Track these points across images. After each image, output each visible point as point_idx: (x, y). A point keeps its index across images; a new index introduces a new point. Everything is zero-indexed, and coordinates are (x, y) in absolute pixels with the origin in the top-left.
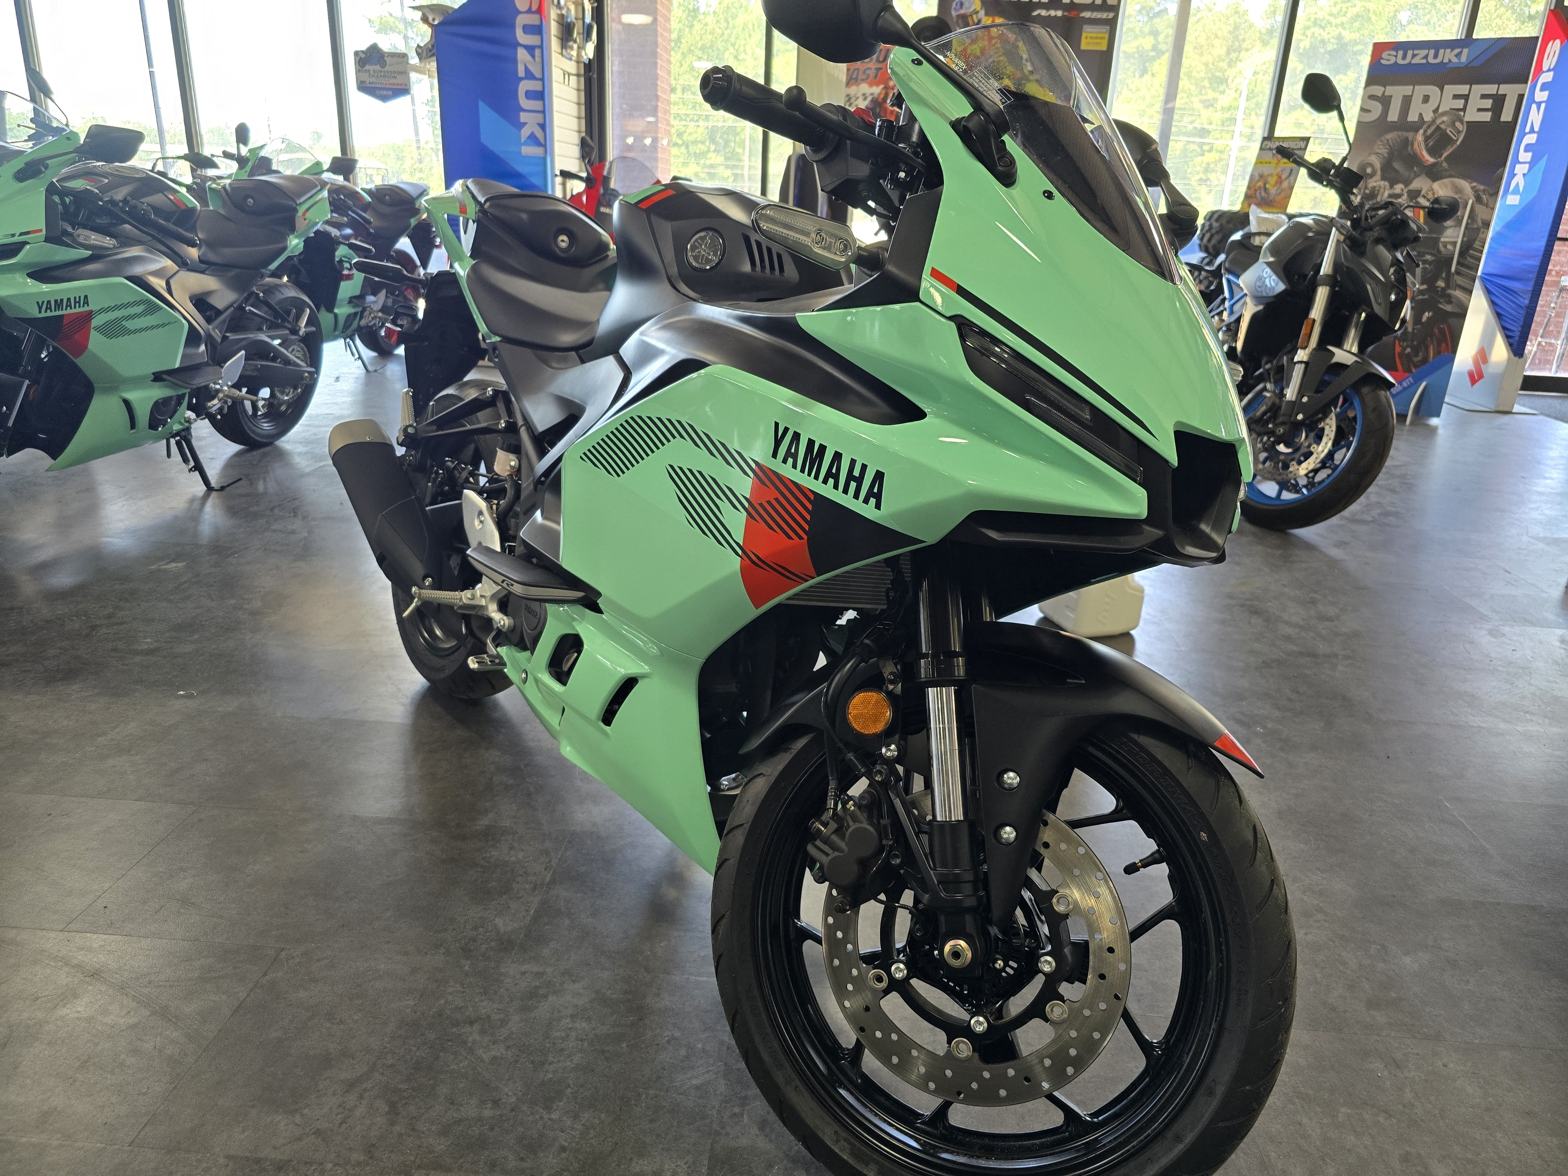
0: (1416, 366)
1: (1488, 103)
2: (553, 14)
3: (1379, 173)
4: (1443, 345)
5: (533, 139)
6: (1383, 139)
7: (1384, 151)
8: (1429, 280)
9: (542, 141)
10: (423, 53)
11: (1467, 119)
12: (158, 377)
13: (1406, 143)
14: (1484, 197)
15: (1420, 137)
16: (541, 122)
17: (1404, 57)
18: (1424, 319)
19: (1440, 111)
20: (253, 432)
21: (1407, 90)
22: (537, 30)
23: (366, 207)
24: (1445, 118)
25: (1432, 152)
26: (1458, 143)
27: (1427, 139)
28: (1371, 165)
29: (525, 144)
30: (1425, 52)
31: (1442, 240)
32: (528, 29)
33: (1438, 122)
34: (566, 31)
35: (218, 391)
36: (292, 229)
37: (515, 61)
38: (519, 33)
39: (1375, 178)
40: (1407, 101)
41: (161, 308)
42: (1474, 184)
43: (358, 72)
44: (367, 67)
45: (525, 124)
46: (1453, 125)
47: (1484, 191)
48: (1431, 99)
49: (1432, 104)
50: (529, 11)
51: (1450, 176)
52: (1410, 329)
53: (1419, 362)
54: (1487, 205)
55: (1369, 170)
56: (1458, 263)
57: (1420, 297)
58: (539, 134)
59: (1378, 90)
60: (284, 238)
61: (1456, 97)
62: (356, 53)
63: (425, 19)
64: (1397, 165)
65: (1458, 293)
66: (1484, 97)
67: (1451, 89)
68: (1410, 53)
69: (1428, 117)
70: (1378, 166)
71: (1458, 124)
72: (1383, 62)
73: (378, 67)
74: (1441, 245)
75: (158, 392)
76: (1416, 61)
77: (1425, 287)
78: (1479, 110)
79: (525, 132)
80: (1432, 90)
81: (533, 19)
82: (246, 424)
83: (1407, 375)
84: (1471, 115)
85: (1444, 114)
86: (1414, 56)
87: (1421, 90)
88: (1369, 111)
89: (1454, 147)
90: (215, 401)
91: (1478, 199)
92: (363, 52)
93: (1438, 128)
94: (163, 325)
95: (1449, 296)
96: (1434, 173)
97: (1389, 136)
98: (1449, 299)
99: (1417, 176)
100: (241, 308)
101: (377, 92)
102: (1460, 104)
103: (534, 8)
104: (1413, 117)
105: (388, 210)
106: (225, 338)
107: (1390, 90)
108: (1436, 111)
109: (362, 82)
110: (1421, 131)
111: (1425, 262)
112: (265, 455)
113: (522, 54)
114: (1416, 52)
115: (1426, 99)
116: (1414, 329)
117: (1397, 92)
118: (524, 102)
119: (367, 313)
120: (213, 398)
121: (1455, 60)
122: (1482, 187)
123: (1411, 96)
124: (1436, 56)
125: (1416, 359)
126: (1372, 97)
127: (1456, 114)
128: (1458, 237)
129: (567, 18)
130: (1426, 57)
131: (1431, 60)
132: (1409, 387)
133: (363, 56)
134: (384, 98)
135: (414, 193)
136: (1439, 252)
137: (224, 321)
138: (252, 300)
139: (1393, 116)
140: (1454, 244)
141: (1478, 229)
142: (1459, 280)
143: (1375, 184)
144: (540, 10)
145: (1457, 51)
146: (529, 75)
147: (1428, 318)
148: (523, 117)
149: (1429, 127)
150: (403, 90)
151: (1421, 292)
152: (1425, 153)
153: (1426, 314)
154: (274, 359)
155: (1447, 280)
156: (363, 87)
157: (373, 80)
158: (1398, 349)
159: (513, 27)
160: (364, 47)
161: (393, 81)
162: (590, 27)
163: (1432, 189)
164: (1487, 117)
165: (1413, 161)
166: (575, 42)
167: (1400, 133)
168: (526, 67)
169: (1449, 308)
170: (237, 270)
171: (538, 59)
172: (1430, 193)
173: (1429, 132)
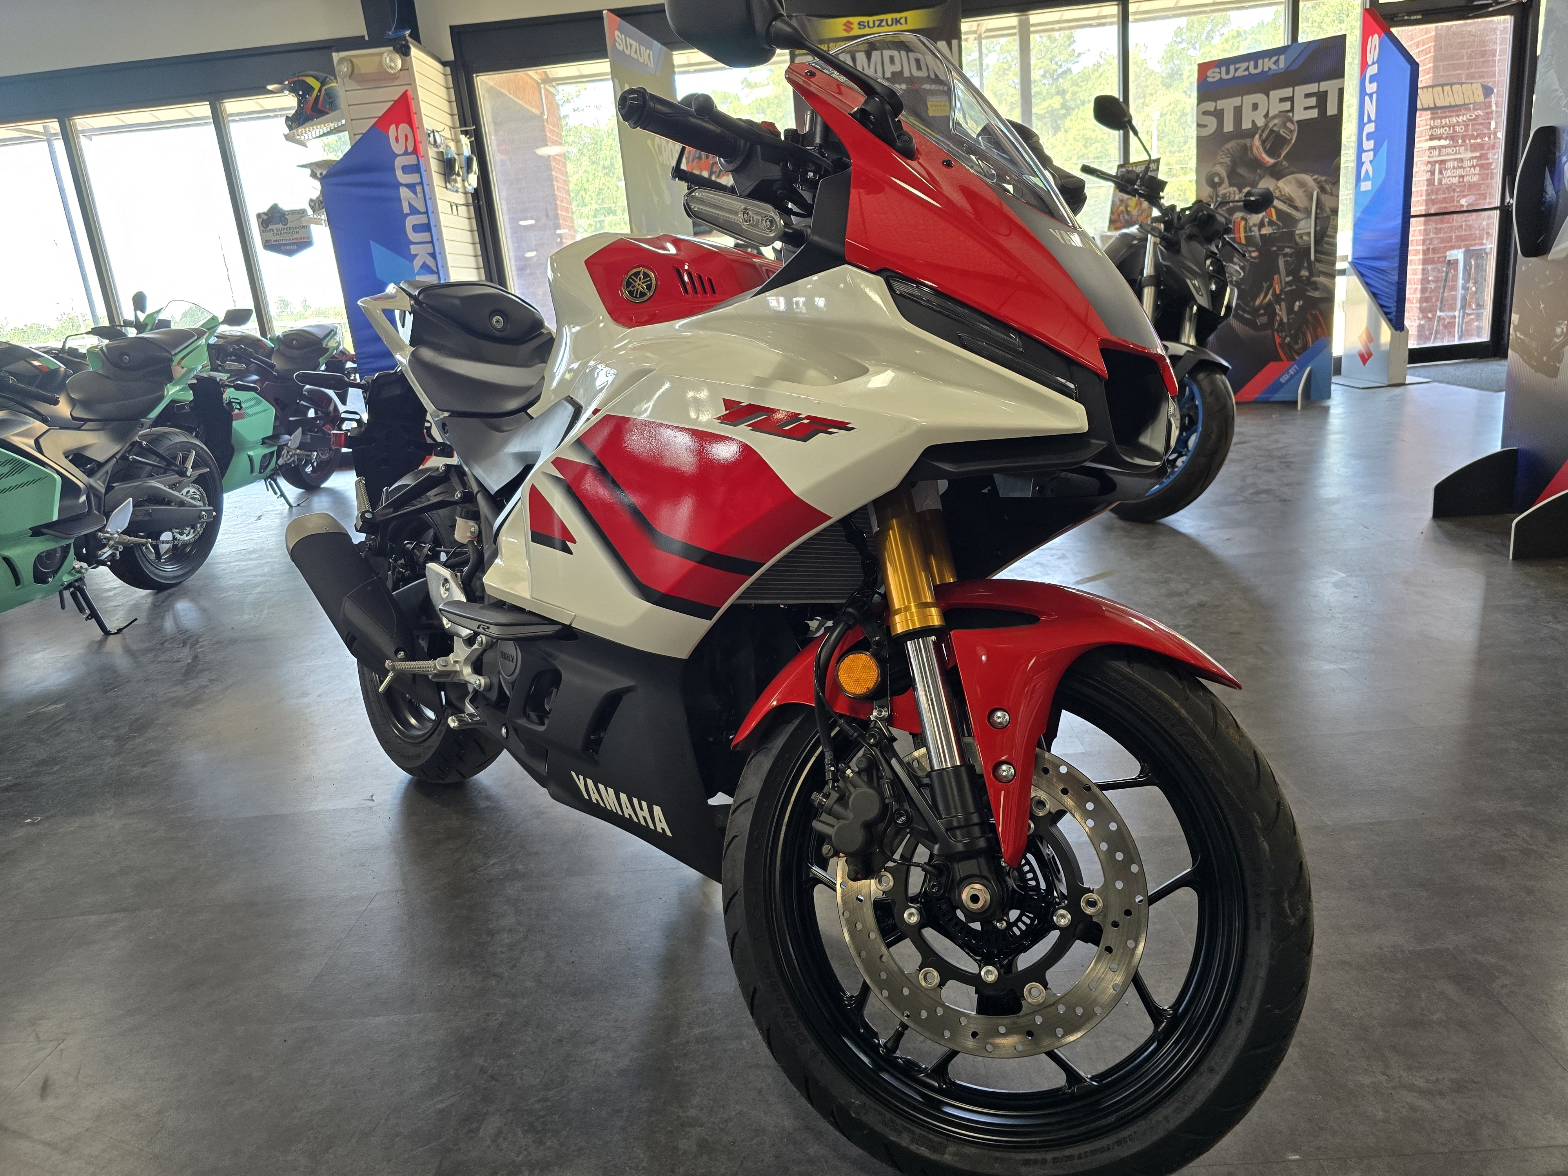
0: (1298, 354)
1: (1313, 101)
2: (432, 152)
3: (1226, 180)
4: (1319, 329)
5: (425, 268)
6: (1223, 149)
7: (1227, 160)
8: (1293, 271)
9: (435, 269)
10: (314, 205)
11: (1297, 117)
12: (36, 532)
13: (1246, 149)
14: (1328, 187)
15: (1257, 141)
16: (431, 251)
17: (1228, 72)
18: (1296, 308)
19: (1271, 115)
20: (156, 575)
21: (1236, 101)
22: (415, 169)
23: (270, 353)
24: (1276, 121)
25: (1270, 153)
26: (1293, 141)
27: (1263, 143)
28: (1218, 175)
29: (418, 274)
30: (1246, 64)
31: (1297, 232)
32: (406, 169)
33: (1271, 125)
34: (448, 167)
35: (109, 539)
36: (170, 378)
37: (399, 200)
38: (399, 174)
39: (1223, 186)
40: (1238, 111)
41: (29, 465)
42: (1316, 176)
43: (262, 233)
44: (270, 227)
45: (417, 255)
46: (1284, 125)
47: (1326, 181)
48: (1260, 106)
49: (1262, 110)
50: (406, 153)
51: (1292, 173)
52: (1285, 320)
53: (1299, 349)
54: (1331, 194)
55: (1217, 180)
56: (1316, 252)
57: (1288, 288)
58: (431, 263)
59: (1210, 106)
60: (161, 387)
61: (1282, 100)
62: (259, 216)
63: (314, 175)
64: (1241, 171)
65: (1322, 279)
66: (1307, 96)
67: (1276, 94)
68: (1232, 68)
69: (1260, 123)
70: (1224, 174)
71: (1289, 124)
72: (1209, 80)
73: (280, 226)
74: (1297, 237)
75: (40, 546)
76: (1239, 73)
77: (1290, 278)
78: (1306, 108)
79: (417, 263)
80: (1259, 98)
81: (411, 160)
82: (148, 568)
83: (1292, 363)
84: (1300, 115)
85: (1274, 117)
86: (1236, 70)
87: (1249, 100)
88: (1206, 126)
89: (1291, 145)
90: (107, 549)
91: (1322, 190)
92: (265, 214)
93: (1272, 131)
94: (34, 482)
95: (1315, 283)
96: (1277, 173)
97: (1229, 145)
98: (1315, 286)
99: (1261, 178)
100: (124, 458)
101: (282, 248)
102: (1287, 106)
103: (410, 150)
104: (1246, 125)
105: (296, 353)
106: (109, 489)
107: (1221, 104)
108: (1266, 116)
109: (267, 241)
110: (1257, 136)
111: (1285, 255)
112: (170, 595)
113: (404, 193)
114: (1237, 66)
115: (1255, 107)
116: (1288, 319)
117: (1228, 105)
118: (413, 236)
119: (284, 452)
120: (104, 546)
121: (1274, 67)
122: (1323, 178)
123: (1241, 106)
124: (1256, 67)
125: (1297, 347)
126: (1205, 113)
127: (1286, 116)
128: (1310, 228)
129: (447, 154)
130: (1247, 69)
131: (1253, 71)
132: (1296, 374)
133: (265, 217)
134: (290, 253)
135: (320, 334)
136: (1297, 244)
137: (107, 472)
138: (136, 449)
139: (1229, 127)
140: (1309, 234)
141: (1328, 217)
142: (1320, 267)
143: (1224, 191)
144: (415, 151)
145: (1274, 59)
146: (414, 211)
147: (1300, 307)
148: (414, 249)
149: (1263, 131)
150: (305, 243)
151: (1288, 284)
152: (1264, 156)
153: (1297, 303)
154: (169, 503)
155: (1310, 269)
156: (269, 246)
157: (278, 238)
158: (1278, 340)
159: (393, 169)
160: (265, 209)
161: (296, 236)
162: (469, 161)
163: (1278, 188)
164: (1314, 114)
165: (1255, 164)
166: (458, 174)
167: (1238, 141)
168: (410, 204)
169: (1316, 294)
170: (116, 423)
171: (420, 195)
172: (1277, 191)
173: (1264, 136)
